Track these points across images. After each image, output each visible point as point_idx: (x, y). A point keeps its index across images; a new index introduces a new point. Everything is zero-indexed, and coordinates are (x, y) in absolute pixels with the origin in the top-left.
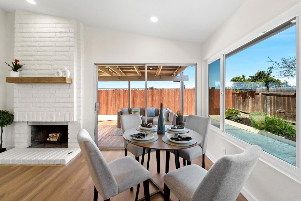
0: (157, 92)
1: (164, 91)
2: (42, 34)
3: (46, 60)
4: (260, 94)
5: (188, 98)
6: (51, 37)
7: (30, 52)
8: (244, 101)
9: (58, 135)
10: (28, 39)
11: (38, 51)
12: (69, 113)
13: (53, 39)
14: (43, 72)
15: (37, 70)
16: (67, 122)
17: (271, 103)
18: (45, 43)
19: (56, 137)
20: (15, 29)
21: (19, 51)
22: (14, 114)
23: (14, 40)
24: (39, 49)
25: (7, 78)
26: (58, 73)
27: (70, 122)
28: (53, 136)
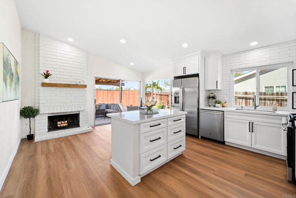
3: (67, 72)
4: (155, 94)
5: (116, 97)
9: (66, 122)
11: (60, 66)
12: (83, 105)
13: (72, 60)
14: (65, 80)
15: (60, 78)
17: (159, 99)
19: (64, 123)
20: (39, 47)
21: (44, 64)
22: (39, 108)
23: (39, 55)
24: (61, 64)
25: (42, 83)
26: (80, 82)
27: (83, 111)
28: (61, 123)
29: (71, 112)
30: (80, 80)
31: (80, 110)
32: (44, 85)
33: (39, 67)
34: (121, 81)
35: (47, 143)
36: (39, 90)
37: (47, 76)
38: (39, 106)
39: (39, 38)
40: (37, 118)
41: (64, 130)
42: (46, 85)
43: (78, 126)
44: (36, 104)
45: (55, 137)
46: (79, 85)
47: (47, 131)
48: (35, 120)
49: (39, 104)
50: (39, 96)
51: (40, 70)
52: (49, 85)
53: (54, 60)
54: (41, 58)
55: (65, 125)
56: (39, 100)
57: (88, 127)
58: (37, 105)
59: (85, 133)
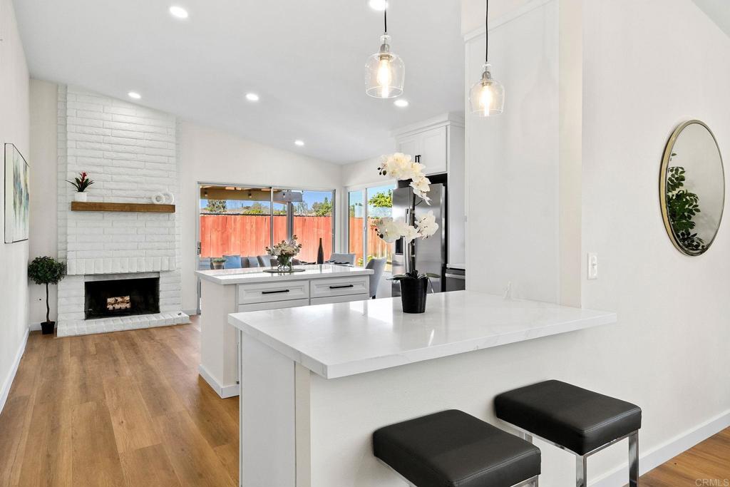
0: (214, 222)
1: (233, 219)
2: (121, 131)
3: (127, 174)
7: (98, 160)
9: (127, 298)
10: (94, 138)
12: (168, 257)
13: (139, 142)
14: (123, 193)
15: (112, 189)
16: (159, 272)
19: (122, 302)
20: (65, 117)
21: (76, 157)
22: (66, 262)
23: (66, 136)
24: (114, 155)
25: (72, 202)
26: (158, 198)
27: (167, 271)
28: (116, 302)
29: (138, 273)
30: (160, 194)
31: (159, 270)
32: (77, 207)
33: (66, 164)
34: (272, 190)
35: (82, 340)
36: (66, 219)
37: (82, 185)
38: (66, 258)
39: (66, 95)
40: (62, 284)
41: (122, 318)
42: (83, 207)
43: (155, 309)
44: (59, 252)
45: (99, 331)
46: (157, 205)
47: (84, 317)
48: (58, 291)
49: (67, 253)
50: (66, 234)
51: (68, 173)
52: (87, 207)
53: (97, 145)
54: (69, 143)
55: (123, 306)
56: (67, 243)
57: (180, 314)
58: (61, 255)
59: (170, 327)
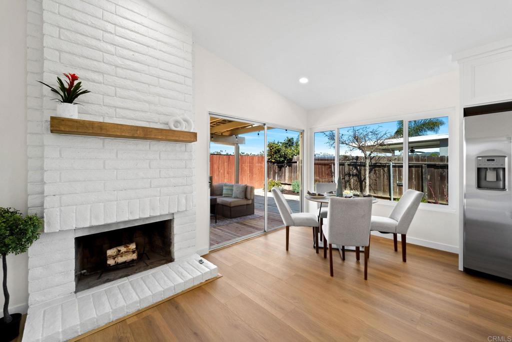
2: (128, 31)
3: (137, 90)
4: (298, 162)
6: (148, 46)
7: (95, 63)
8: (280, 170)
9: (133, 246)
10: (89, 30)
11: (116, 66)
12: (185, 195)
13: (151, 52)
15: (116, 107)
16: (173, 214)
18: (136, 54)
19: (126, 252)
21: (60, 51)
22: (43, 213)
23: (41, 16)
24: (119, 61)
25: (52, 118)
27: (183, 212)
28: (119, 253)
29: (149, 218)
32: (59, 126)
33: (42, 59)
34: (266, 127)
36: (42, 146)
37: (70, 93)
38: (42, 205)
42: (70, 127)
44: (29, 198)
46: (174, 131)
47: (74, 290)
49: (44, 197)
50: (42, 169)
51: (45, 74)
52: (77, 128)
53: (94, 42)
54: (47, 28)
55: (129, 258)
56: (43, 182)
57: (202, 262)
58: (33, 201)
